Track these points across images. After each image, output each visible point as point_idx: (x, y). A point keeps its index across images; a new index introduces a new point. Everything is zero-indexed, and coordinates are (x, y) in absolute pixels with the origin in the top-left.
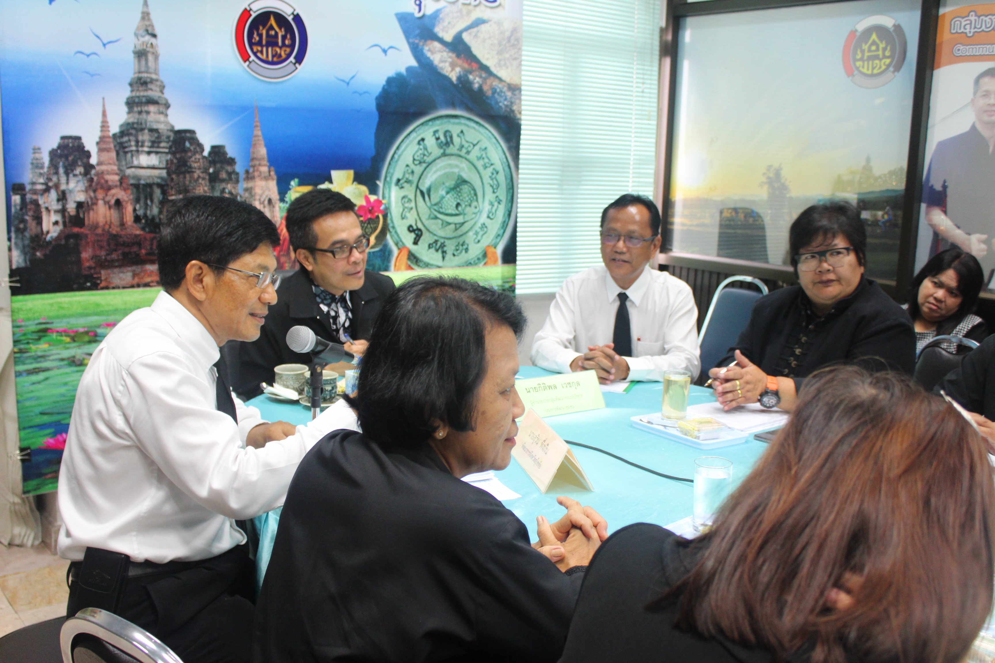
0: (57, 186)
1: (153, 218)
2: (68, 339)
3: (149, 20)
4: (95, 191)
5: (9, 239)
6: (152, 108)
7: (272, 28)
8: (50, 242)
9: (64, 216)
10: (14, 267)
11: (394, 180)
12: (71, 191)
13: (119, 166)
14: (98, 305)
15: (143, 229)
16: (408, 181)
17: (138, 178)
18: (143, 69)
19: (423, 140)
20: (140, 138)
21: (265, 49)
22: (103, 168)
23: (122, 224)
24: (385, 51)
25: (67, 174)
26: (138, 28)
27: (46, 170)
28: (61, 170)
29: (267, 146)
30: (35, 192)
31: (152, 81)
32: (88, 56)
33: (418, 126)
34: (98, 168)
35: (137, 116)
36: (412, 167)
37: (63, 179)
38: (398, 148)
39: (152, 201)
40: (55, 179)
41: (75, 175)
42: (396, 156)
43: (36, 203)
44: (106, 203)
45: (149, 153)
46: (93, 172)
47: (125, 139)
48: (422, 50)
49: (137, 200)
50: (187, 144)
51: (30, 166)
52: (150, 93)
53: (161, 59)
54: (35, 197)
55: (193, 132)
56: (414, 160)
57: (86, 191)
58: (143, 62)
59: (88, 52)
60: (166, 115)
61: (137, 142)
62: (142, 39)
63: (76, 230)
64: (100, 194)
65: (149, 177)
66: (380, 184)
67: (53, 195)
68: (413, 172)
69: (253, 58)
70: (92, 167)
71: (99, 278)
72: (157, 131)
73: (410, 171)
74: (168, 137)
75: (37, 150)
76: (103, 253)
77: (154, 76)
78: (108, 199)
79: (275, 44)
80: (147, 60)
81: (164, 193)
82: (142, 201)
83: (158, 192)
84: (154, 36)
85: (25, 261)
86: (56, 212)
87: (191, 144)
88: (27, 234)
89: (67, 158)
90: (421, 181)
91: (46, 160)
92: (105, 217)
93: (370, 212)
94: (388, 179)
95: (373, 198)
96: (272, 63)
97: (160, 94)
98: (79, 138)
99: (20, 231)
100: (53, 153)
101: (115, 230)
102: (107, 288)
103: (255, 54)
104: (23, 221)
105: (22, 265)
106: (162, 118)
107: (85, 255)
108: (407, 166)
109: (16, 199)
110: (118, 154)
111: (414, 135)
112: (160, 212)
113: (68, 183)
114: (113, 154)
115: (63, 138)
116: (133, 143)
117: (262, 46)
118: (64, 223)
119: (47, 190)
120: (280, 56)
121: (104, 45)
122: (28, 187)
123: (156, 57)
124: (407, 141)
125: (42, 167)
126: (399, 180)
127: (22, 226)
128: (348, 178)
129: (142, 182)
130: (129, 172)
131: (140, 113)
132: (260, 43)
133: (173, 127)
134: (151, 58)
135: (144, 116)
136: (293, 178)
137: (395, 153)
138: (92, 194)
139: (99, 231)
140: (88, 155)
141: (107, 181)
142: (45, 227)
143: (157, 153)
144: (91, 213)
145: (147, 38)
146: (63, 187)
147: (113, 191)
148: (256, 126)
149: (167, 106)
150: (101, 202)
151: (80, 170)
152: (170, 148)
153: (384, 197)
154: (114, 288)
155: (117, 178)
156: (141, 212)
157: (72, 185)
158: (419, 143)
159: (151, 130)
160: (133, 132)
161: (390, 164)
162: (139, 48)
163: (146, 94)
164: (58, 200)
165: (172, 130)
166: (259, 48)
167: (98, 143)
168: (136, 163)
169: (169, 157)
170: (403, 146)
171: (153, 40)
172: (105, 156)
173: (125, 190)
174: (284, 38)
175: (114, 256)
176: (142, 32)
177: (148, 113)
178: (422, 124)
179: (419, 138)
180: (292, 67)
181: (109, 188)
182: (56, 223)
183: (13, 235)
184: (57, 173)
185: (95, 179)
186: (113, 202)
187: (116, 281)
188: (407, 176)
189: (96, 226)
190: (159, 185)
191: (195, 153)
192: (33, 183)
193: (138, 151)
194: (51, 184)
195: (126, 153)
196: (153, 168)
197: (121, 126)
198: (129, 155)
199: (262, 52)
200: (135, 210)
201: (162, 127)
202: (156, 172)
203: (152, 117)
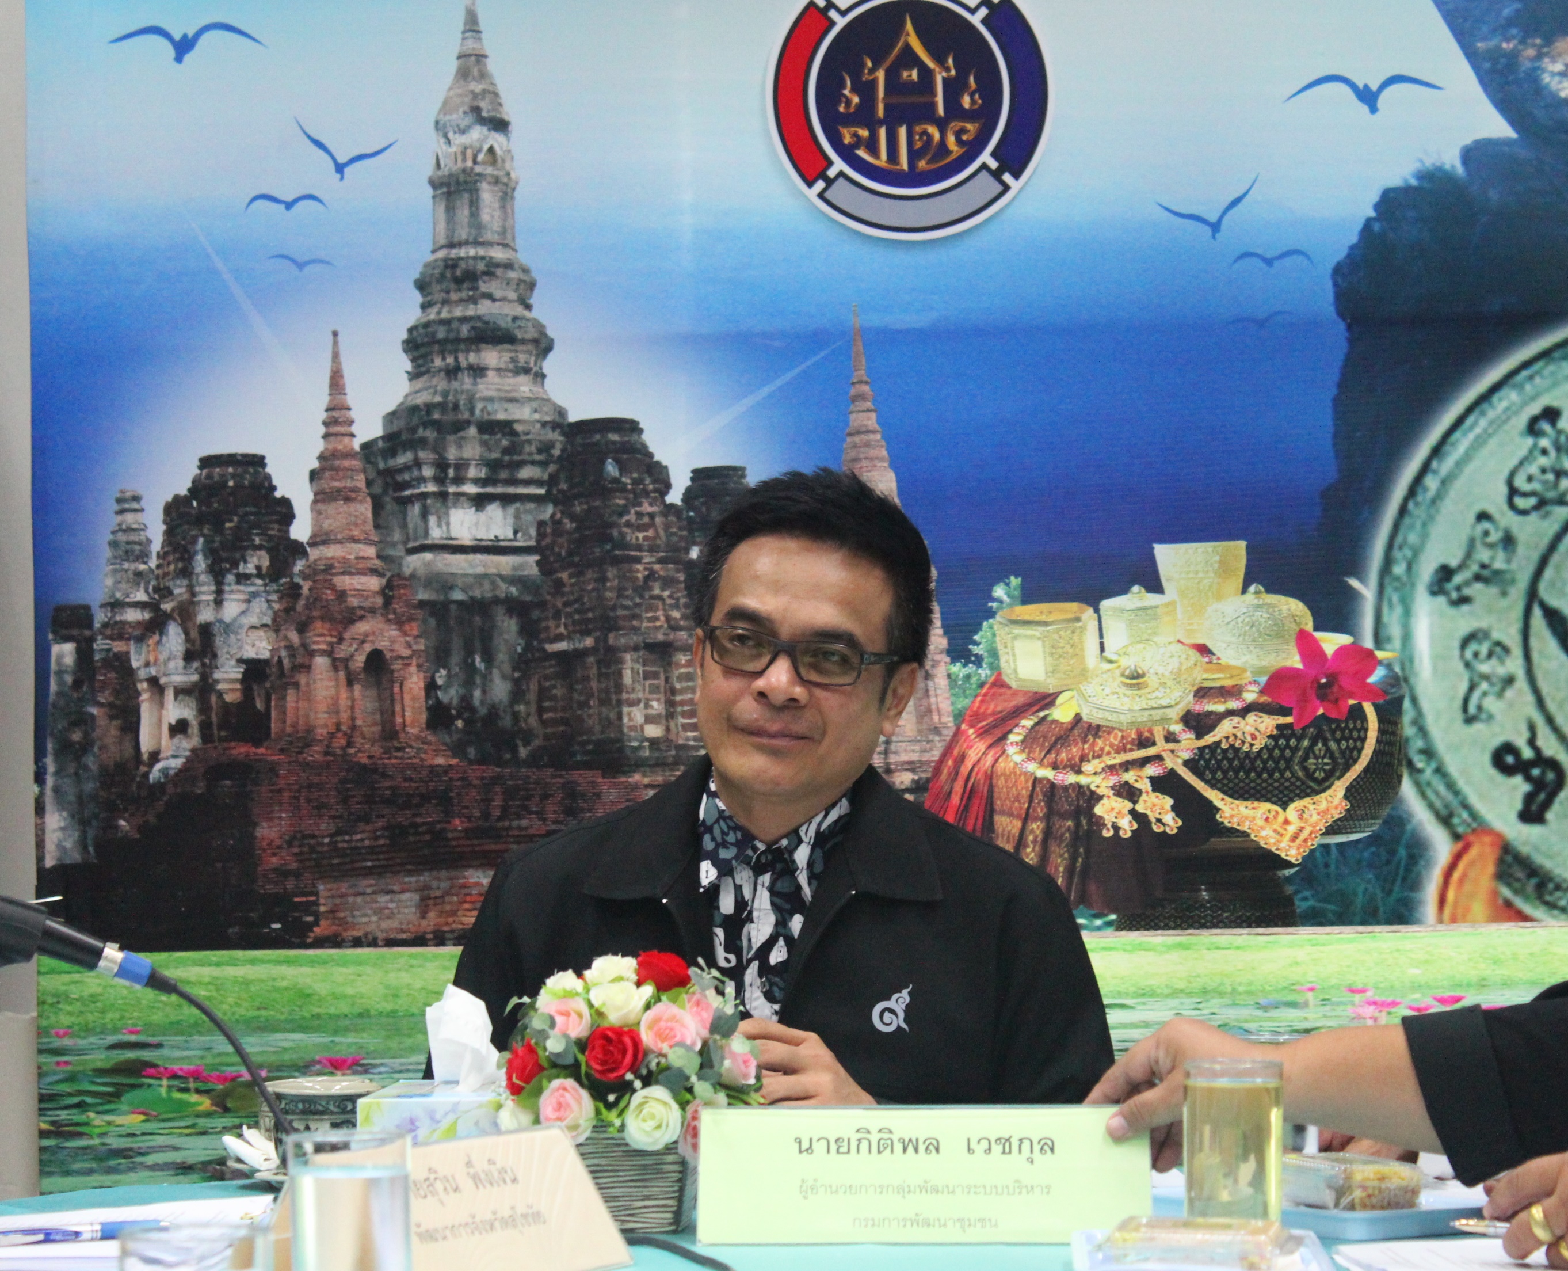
0: (185, 612)
1: (493, 713)
2: (205, 1103)
3: (483, 75)
4: (302, 628)
5: (39, 778)
6: (491, 357)
7: (909, 58)
8: (160, 787)
9: (204, 709)
10: (49, 862)
11: (1426, 571)
12: (228, 628)
13: (380, 544)
14: (305, 996)
15: (458, 749)
16: (1486, 576)
17: (443, 583)
18: (463, 233)
19: (1551, 414)
20: (452, 454)
21: (882, 132)
22: (331, 551)
23: (390, 733)
24: (1368, 97)
25: (217, 574)
26: (446, 107)
27: (153, 563)
28: (200, 563)
29: (894, 466)
30: (118, 631)
31: (492, 268)
32: (289, 205)
33: (1525, 365)
34: (314, 553)
35: (441, 383)
36: (1508, 519)
37: (206, 591)
38: (1437, 451)
39: (489, 658)
40: (179, 590)
41: (242, 579)
42: (1431, 483)
43: (121, 664)
44: (338, 664)
45: (480, 502)
46: (299, 566)
47: (404, 458)
48: (1533, 77)
49: (440, 656)
50: (611, 468)
51: (108, 553)
52: (484, 308)
53: (519, 195)
54: (118, 647)
55: (631, 427)
56: (1513, 492)
57: (275, 627)
58: (463, 213)
59: (289, 198)
60: (541, 377)
61: (442, 465)
62: (459, 140)
63: (240, 750)
64: (320, 638)
65: (481, 578)
66: (1366, 590)
67: (174, 639)
68: (1508, 541)
69: (839, 165)
70: (298, 549)
71: (310, 908)
72: (506, 427)
73: (1495, 536)
74: (546, 448)
75: (128, 503)
76: (325, 826)
77: (498, 254)
78: (343, 651)
79: (927, 114)
80: (474, 204)
81: (529, 630)
82: (455, 659)
83: (508, 628)
84: (500, 125)
85: (83, 843)
86: (180, 692)
87: (623, 468)
88: (90, 761)
89: (218, 528)
90: (1548, 573)
91: (156, 533)
92: (334, 709)
93: (1323, 692)
94: (1399, 569)
95: (1331, 642)
96: (914, 179)
97: (519, 310)
98: (258, 461)
99: (69, 752)
100: (175, 510)
101: (365, 751)
102: (335, 942)
103: (847, 154)
104: (84, 721)
105: (76, 857)
106: (524, 386)
107: (266, 832)
108: (1483, 516)
109: (64, 652)
110: (378, 507)
111: (1509, 397)
112: (517, 695)
113: (219, 603)
114: (365, 509)
115: (206, 462)
116: (428, 472)
117: (872, 125)
118: (205, 727)
119: (156, 625)
120: (943, 148)
121: (340, 168)
122: (100, 617)
123: (506, 192)
124: (1479, 424)
125: (143, 556)
126: (1445, 573)
127: (76, 736)
128: (1224, 569)
129: (458, 595)
130: (414, 563)
131: (452, 373)
132: (864, 116)
133: (561, 412)
134: (488, 195)
135: (466, 381)
136: (1001, 577)
137: (1425, 469)
138: (294, 637)
139: (315, 754)
140: (285, 511)
141: (342, 595)
142: (146, 744)
143: (506, 500)
144: (291, 695)
145: (477, 134)
146: (205, 615)
147: (362, 627)
148: (861, 397)
149: (543, 346)
150: (321, 662)
151: (256, 561)
152: (552, 482)
153: (1379, 640)
154: (357, 943)
155: (374, 583)
156: (450, 696)
157: (231, 609)
158: (1532, 428)
159: (488, 427)
160: (430, 434)
161: (1403, 511)
162: (449, 166)
163: (471, 311)
164: (189, 657)
165: (559, 423)
166: (864, 133)
167: (314, 475)
168: (436, 534)
169: (548, 511)
170: (1462, 443)
171: (496, 140)
172: (338, 515)
173: (400, 623)
174: (954, 89)
175: (361, 837)
176: (458, 117)
177: (478, 371)
178: (1545, 355)
179: (1535, 409)
180: (987, 185)
181: (351, 617)
182: (179, 728)
183: (51, 766)
184: (186, 572)
185: (306, 587)
186: (360, 660)
187: (367, 921)
188: (1483, 555)
189: (304, 739)
190: (513, 607)
191: (638, 495)
192: (115, 605)
193: (443, 496)
194: (167, 606)
195: (405, 502)
196: (494, 548)
197: (391, 417)
198: (416, 509)
199: (872, 147)
200: (431, 687)
201: (522, 414)
202: (505, 563)
203: (489, 386)
